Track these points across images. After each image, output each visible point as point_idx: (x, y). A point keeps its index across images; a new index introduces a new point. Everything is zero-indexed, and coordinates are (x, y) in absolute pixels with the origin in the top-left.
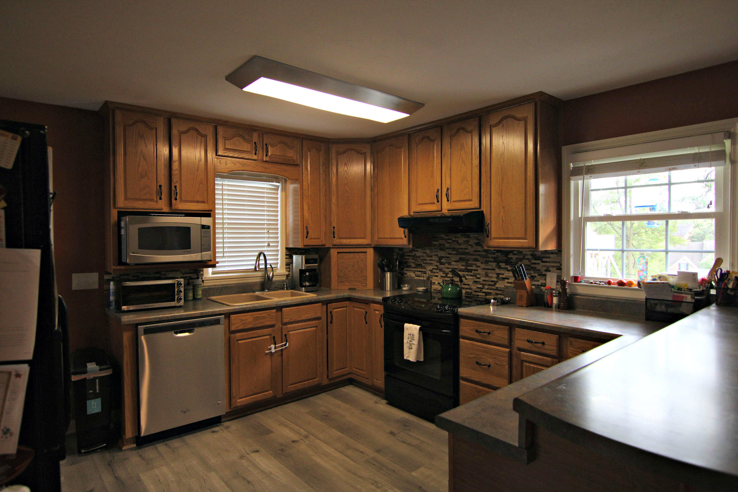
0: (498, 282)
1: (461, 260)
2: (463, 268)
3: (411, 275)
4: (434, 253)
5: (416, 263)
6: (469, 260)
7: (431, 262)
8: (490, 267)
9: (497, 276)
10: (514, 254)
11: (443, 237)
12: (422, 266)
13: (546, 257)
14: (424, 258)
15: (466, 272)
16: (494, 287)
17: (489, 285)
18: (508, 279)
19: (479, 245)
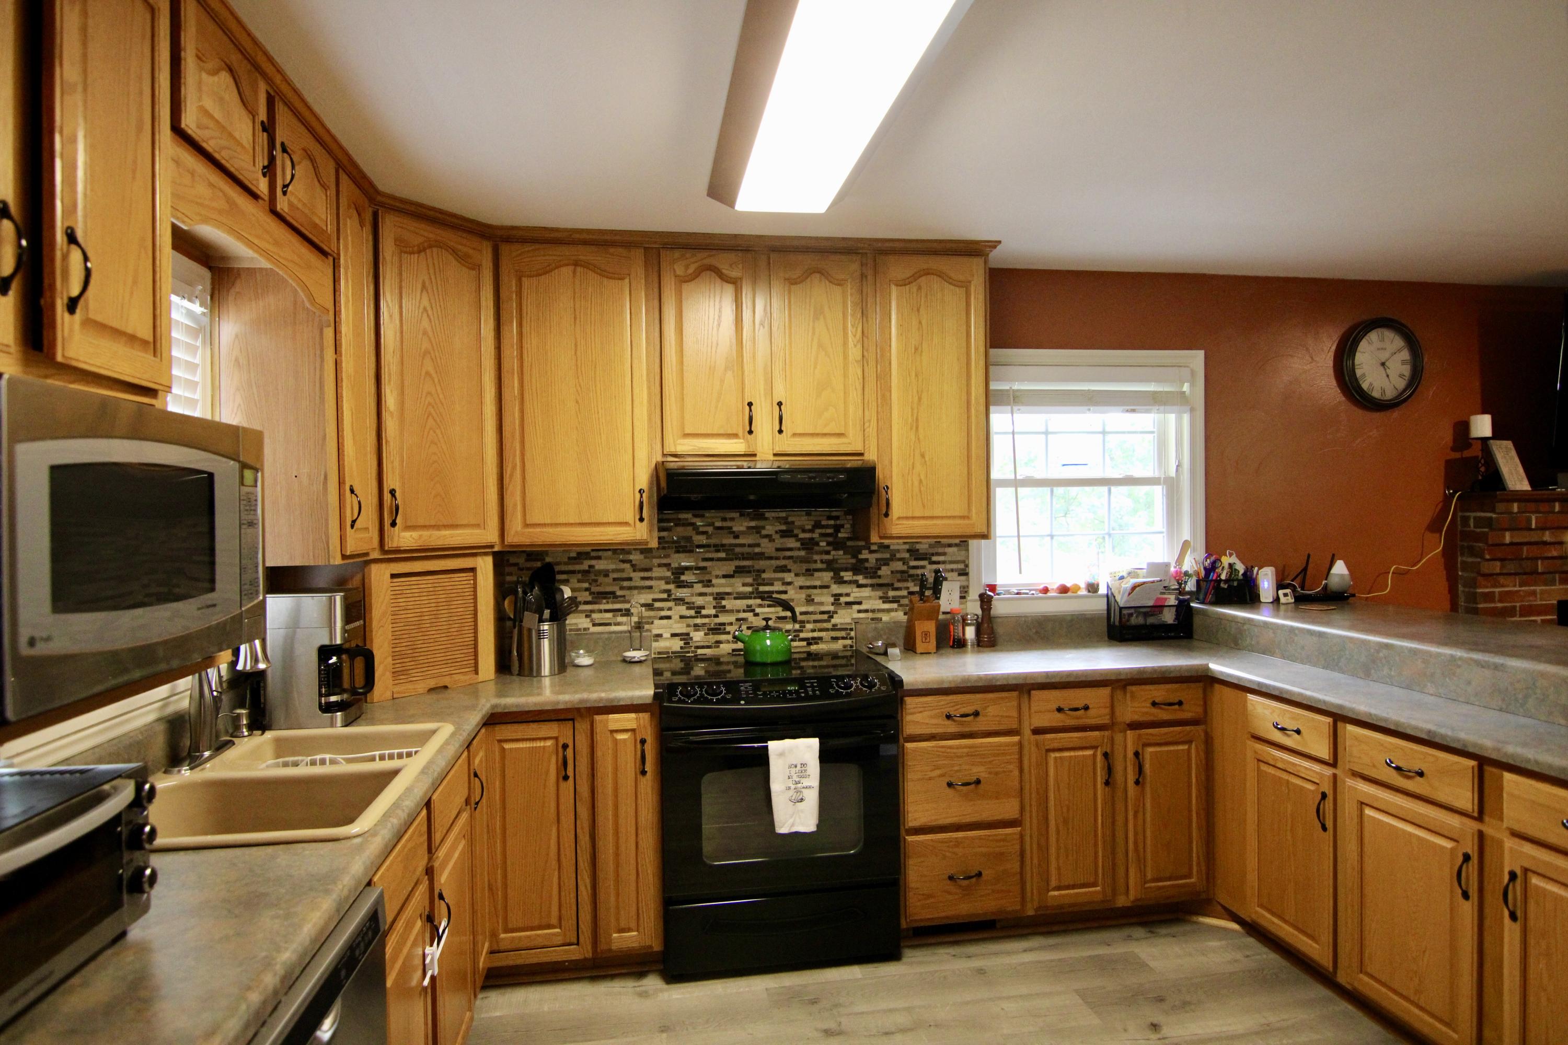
0: (836, 613)
1: (740, 571)
2: (749, 589)
3: (576, 624)
4: (656, 561)
5: (595, 589)
6: (764, 571)
7: (648, 583)
8: (818, 583)
9: (835, 600)
10: (872, 552)
11: (687, 519)
12: (616, 597)
13: (938, 554)
14: (624, 575)
15: (755, 598)
16: (828, 625)
17: (815, 621)
18: (860, 603)
19: (792, 536)
